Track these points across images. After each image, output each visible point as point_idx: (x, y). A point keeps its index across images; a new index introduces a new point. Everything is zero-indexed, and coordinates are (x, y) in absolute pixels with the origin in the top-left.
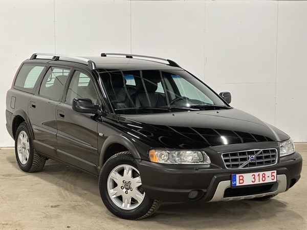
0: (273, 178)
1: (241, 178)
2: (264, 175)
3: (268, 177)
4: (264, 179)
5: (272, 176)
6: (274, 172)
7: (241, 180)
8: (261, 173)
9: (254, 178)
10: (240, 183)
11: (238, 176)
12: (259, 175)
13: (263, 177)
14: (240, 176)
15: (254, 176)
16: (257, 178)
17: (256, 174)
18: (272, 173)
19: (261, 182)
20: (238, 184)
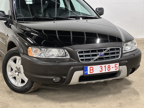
0: (116, 68)
1: (91, 69)
2: (109, 67)
3: (113, 67)
4: (109, 69)
5: (115, 67)
6: (117, 64)
7: (91, 70)
8: (107, 65)
9: (101, 69)
10: (90, 72)
11: (89, 67)
12: (105, 66)
13: (108, 68)
14: (90, 68)
15: (101, 67)
16: (104, 68)
17: (103, 66)
18: (115, 65)
19: (107, 71)
20: (89, 73)
